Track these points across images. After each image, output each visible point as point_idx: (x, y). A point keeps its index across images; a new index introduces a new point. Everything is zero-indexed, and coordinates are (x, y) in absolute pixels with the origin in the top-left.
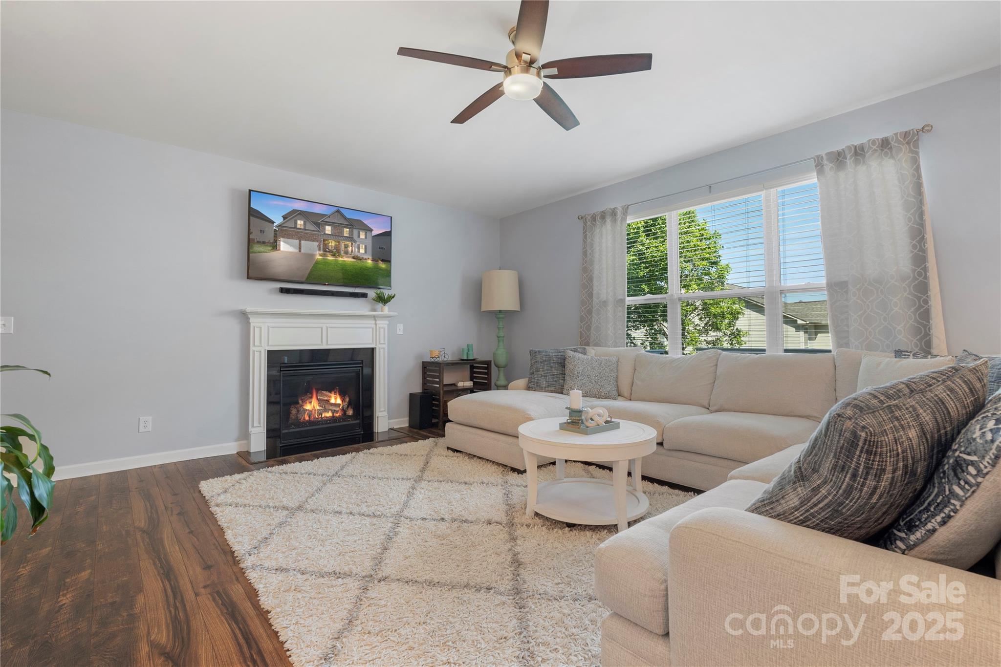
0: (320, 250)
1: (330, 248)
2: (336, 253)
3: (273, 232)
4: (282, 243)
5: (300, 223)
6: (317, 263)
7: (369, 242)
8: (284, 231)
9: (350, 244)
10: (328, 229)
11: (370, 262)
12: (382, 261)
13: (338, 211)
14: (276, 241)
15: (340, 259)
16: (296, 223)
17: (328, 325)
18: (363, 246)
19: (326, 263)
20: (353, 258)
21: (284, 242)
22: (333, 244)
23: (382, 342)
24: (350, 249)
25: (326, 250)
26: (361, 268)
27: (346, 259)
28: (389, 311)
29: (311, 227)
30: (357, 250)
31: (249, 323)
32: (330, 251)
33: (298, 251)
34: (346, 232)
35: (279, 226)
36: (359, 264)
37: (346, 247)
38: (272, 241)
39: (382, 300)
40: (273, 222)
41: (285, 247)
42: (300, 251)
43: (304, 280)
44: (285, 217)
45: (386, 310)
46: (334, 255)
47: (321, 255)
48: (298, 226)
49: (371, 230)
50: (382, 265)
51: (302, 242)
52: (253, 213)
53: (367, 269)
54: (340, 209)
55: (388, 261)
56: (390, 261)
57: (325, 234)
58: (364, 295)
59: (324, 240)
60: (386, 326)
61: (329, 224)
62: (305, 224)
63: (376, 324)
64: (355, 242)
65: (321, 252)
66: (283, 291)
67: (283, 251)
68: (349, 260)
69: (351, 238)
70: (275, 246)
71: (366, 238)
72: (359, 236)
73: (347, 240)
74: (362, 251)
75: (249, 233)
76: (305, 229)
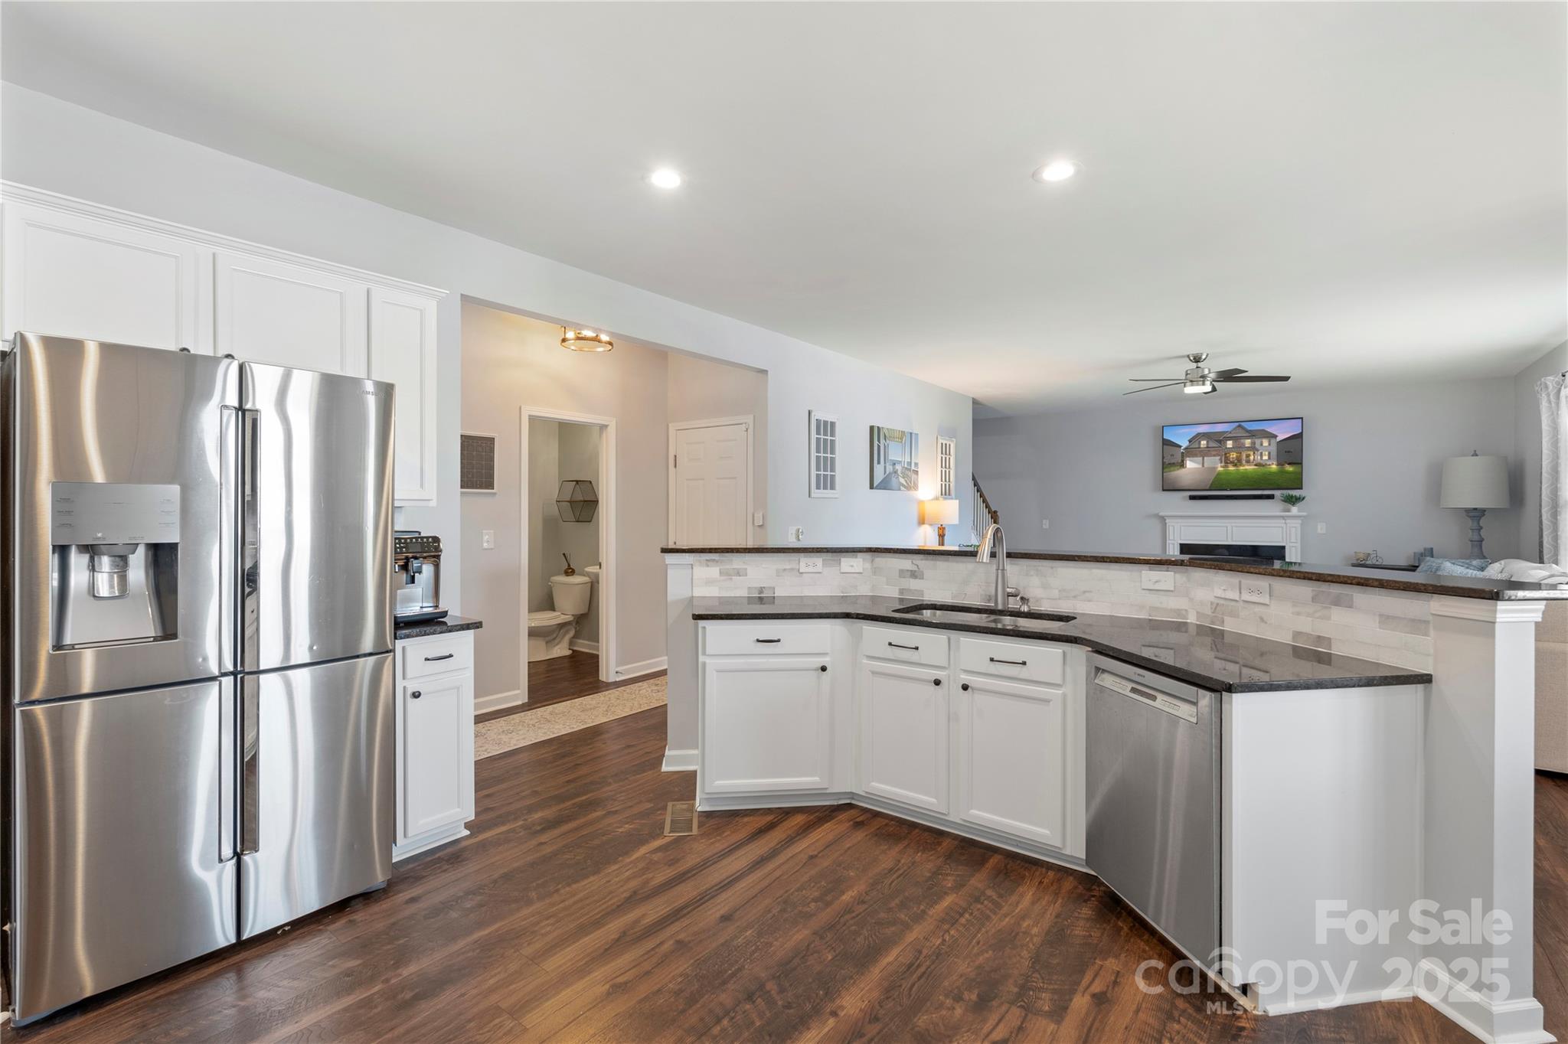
0: (1221, 462)
1: (1231, 460)
2: (1238, 462)
3: (1180, 455)
4: (1188, 462)
5: (1204, 443)
6: (1219, 474)
7: (1274, 449)
8: (1191, 452)
9: (1252, 453)
10: (1230, 444)
11: (1274, 467)
12: (1289, 464)
13: (1239, 426)
14: (1183, 461)
15: (1242, 468)
16: (1200, 443)
17: (1233, 525)
18: (1267, 453)
19: (1228, 473)
20: (1256, 465)
21: (1190, 460)
22: (1234, 456)
23: (1293, 540)
24: (1252, 458)
25: (1227, 461)
26: (1264, 474)
27: (1247, 467)
28: (1299, 511)
29: (1212, 444)
30: (1259, 457)
31: (1166, 524)
32: (1232, 462)
33: (1200, 466)
34: (1248, 442)
35: (1186, 449)
36: (1262, 470)
37: (1248, 456)
38: (1180, 461)
39: (1292, 500)
40: (1180, 447)
41: (1190, 464)
42: (1203, 466)
43: (1208, 488)
44: (1190, 441)
45: (1294, 510)
46: (1235, 465)
47: (1222, 467)
48: (1202, 446)
49: (1275, 436)
50: (1290, 468)
51: (1205, 458)
52: (1166, 443)
53: (1271, 474)
54: (1242, 424)
55: (1298, 463)
56: (1301, 464)
57: (1226, 448)
58: (1271, 497)
59: (1226, 454)
60: (1299, 526)
61: (1230, 438)
62: (1208, 442)
63: (1285, 523)
64: (1258, 450)
65: (1223, 464)
66: (1192, 498)
67: (1189, 469)
68: (1250, 468)
69: (1253, 448)
70: (1182, 465)
71: (1270, 445)
72: (1262, 445)
73: (1248, 450)
74: (1265, 458)
75: (1163, 458)
76: (1207, 447)
